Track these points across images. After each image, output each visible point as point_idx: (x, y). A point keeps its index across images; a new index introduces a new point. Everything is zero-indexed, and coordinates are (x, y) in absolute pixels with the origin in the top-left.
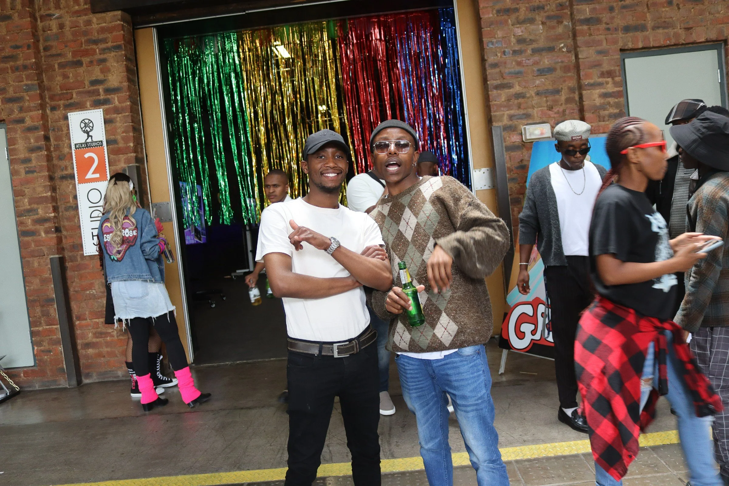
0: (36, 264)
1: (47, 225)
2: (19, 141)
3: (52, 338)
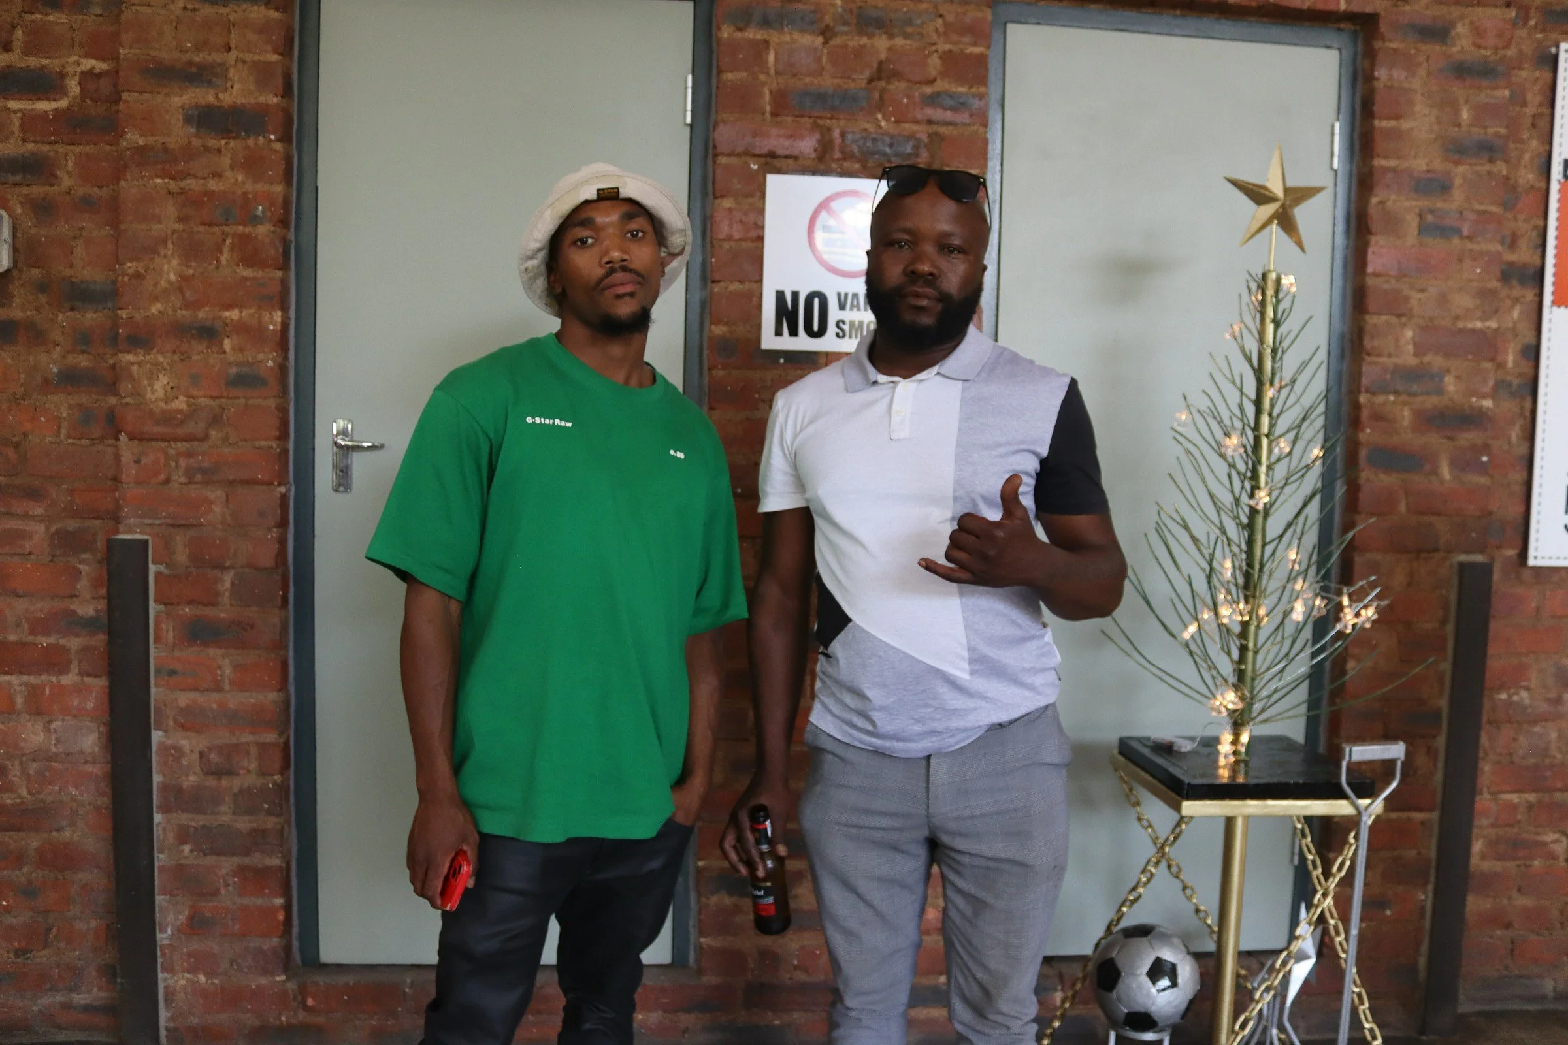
1: (1465, 438)
3: (1400, 857)
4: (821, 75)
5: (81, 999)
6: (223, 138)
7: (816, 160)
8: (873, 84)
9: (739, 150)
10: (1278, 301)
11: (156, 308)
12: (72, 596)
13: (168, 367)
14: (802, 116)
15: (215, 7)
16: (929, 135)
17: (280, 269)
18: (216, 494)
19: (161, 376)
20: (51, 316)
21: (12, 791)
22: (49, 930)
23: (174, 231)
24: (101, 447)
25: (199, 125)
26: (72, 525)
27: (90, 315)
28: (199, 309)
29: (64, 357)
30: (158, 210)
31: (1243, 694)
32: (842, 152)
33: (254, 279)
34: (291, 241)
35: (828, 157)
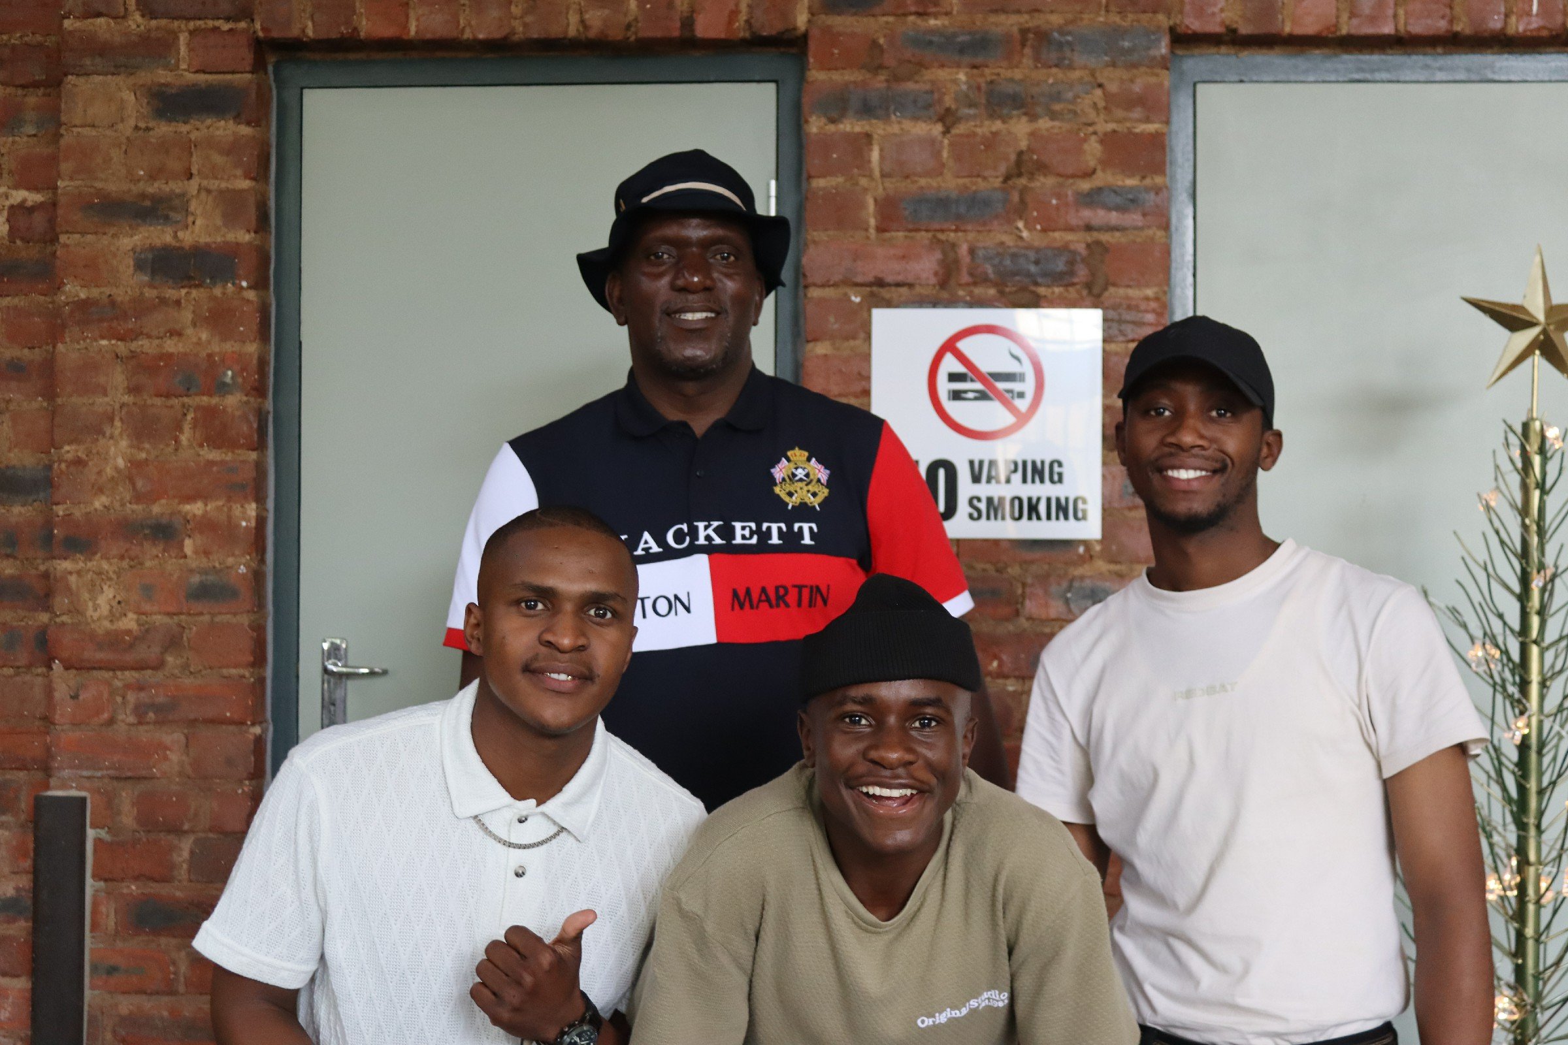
4: (941, 174)
6: (183, 287)
7: (937, 288)
8: (1010, 183)
9: (837, 278)
10: (1545, 461)
11: (99, 503)
13: (114, 577)
14: (917, 230)
15: (174, 124)
16: (1088, 246)
17: (253, 450)
18: (173, 737)
19: (105, 588)
23: (122, 406)
24: (28, 678)
25: (154, 273)
27: (17, 509)
28: (154, 501)
30: (102, 380)
31: (1523, 1000)
32: (971, 274)
33: (222, 463)
34: (268, 412)
35: (953, 282)
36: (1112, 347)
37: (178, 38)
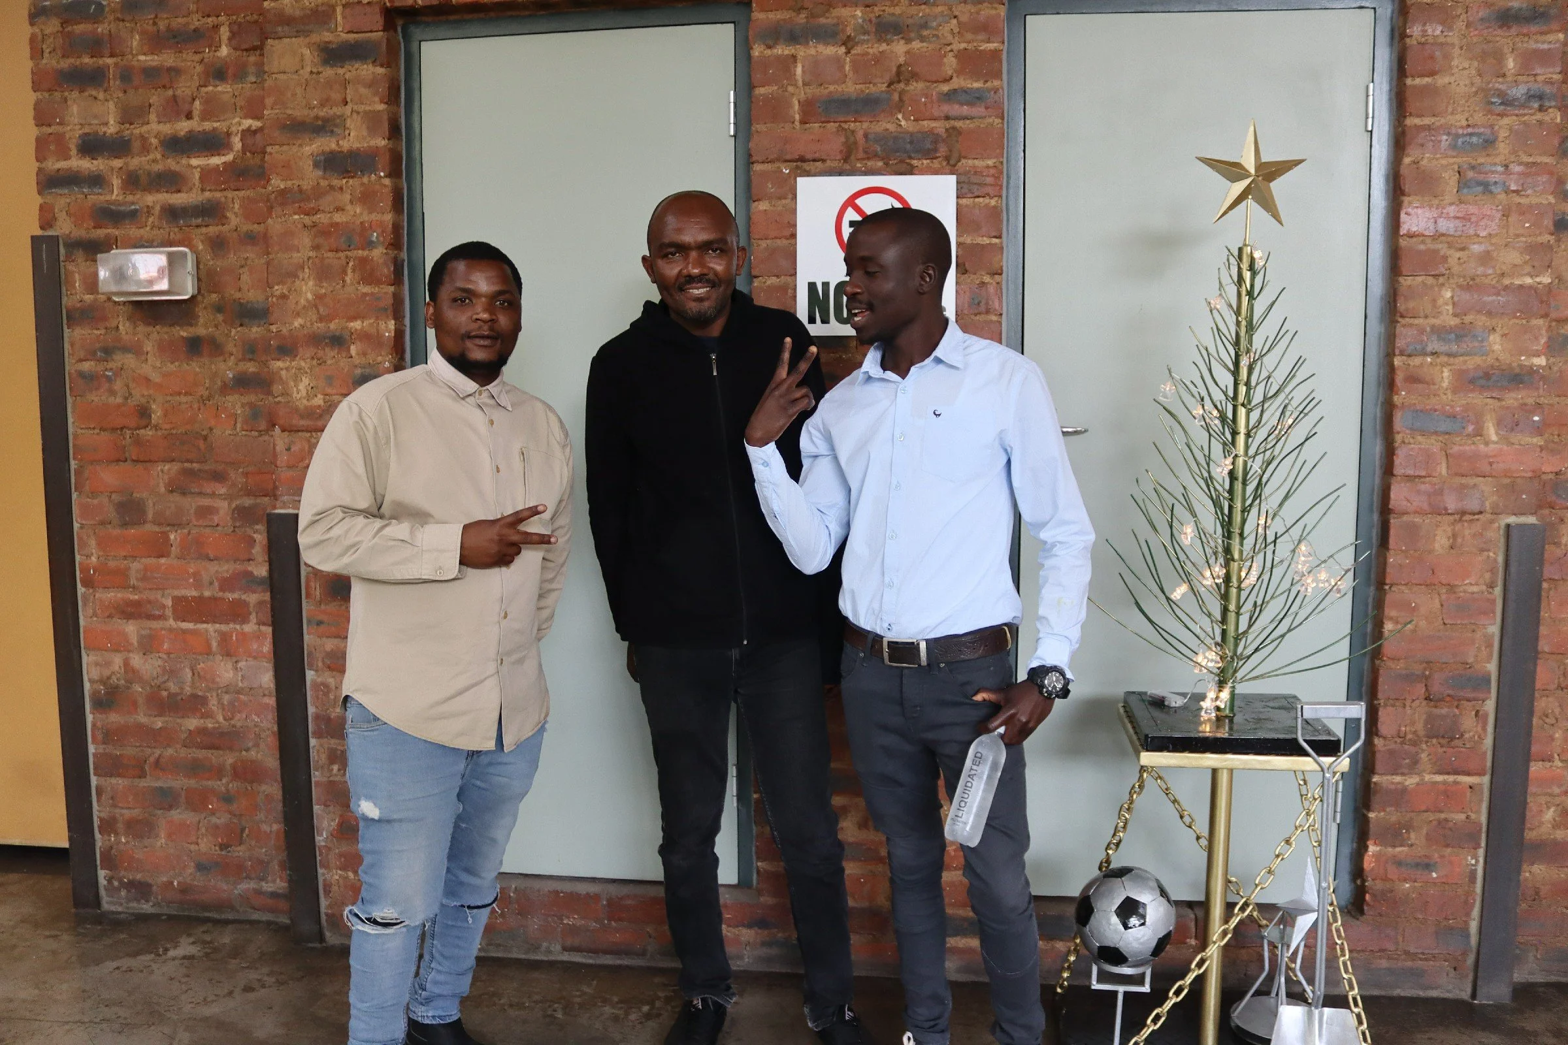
0: (1441, 542)
1: (1513, 398)
2: (1455, 63)
3: (1446, 820)
4: (844, 82)
5: (268, 887)
6: (344, 178)
7: (842, 162)
8: (892, 87)
9: (772, 156)
10: (1253, 275)
11: (297, 323)
12: (249, 560)
13: (308, 371)
14: (829, 122)
15: (335, 68)
16: (947, 130)
17: (392, 285)
19: (304, 378)
20: (226, 331)
21: (212, 718)
22: (243, 830)
23: (309, 258)
24: (264, 438)
25: (325, 170)
26: (248, 502)
27: (255, 329)
28: (331, 322)
29: (237, 364)
30: (296, 242)
31: (1225, 654)
32: (866, 152)
33: (372, 294)
34: (404, 260)
35: (853, 157)
36: (964, 201)
37: (334, 11)
